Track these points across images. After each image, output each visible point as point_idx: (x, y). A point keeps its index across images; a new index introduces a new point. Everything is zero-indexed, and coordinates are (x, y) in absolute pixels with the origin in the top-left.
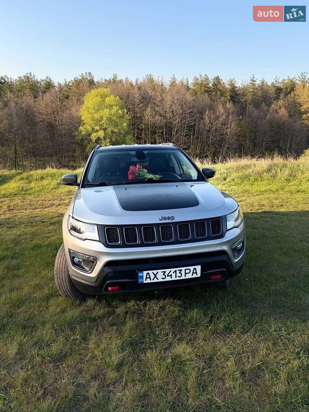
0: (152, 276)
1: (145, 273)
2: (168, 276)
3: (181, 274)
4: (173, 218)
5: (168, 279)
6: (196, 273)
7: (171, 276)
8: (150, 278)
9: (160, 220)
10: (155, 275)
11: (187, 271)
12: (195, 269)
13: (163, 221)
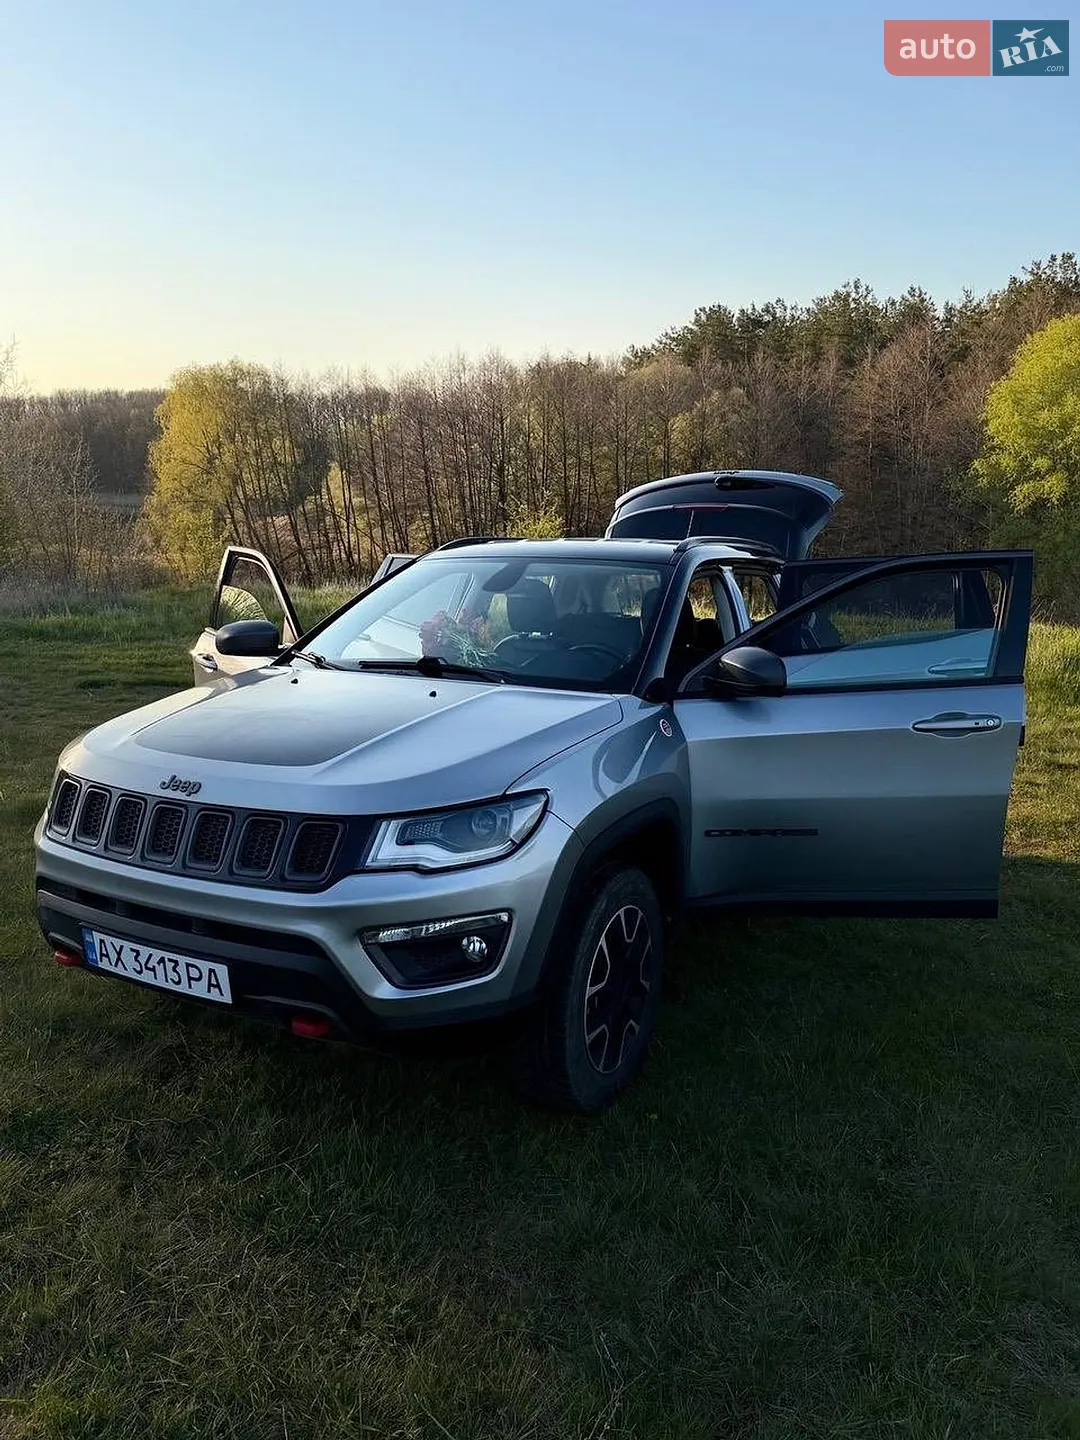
0: (113, 956)
1: (97, 936)
2: (147, 968)
3: (179, 976)
4: (196, 788)
5: (147, 977)
6: (218, 986)
7: (153, 969)
8: (107, 956)
9: (164, 786)
10: (119, 954)
11: (194, 973)
12: (211, 971)
13: (170, 794)
